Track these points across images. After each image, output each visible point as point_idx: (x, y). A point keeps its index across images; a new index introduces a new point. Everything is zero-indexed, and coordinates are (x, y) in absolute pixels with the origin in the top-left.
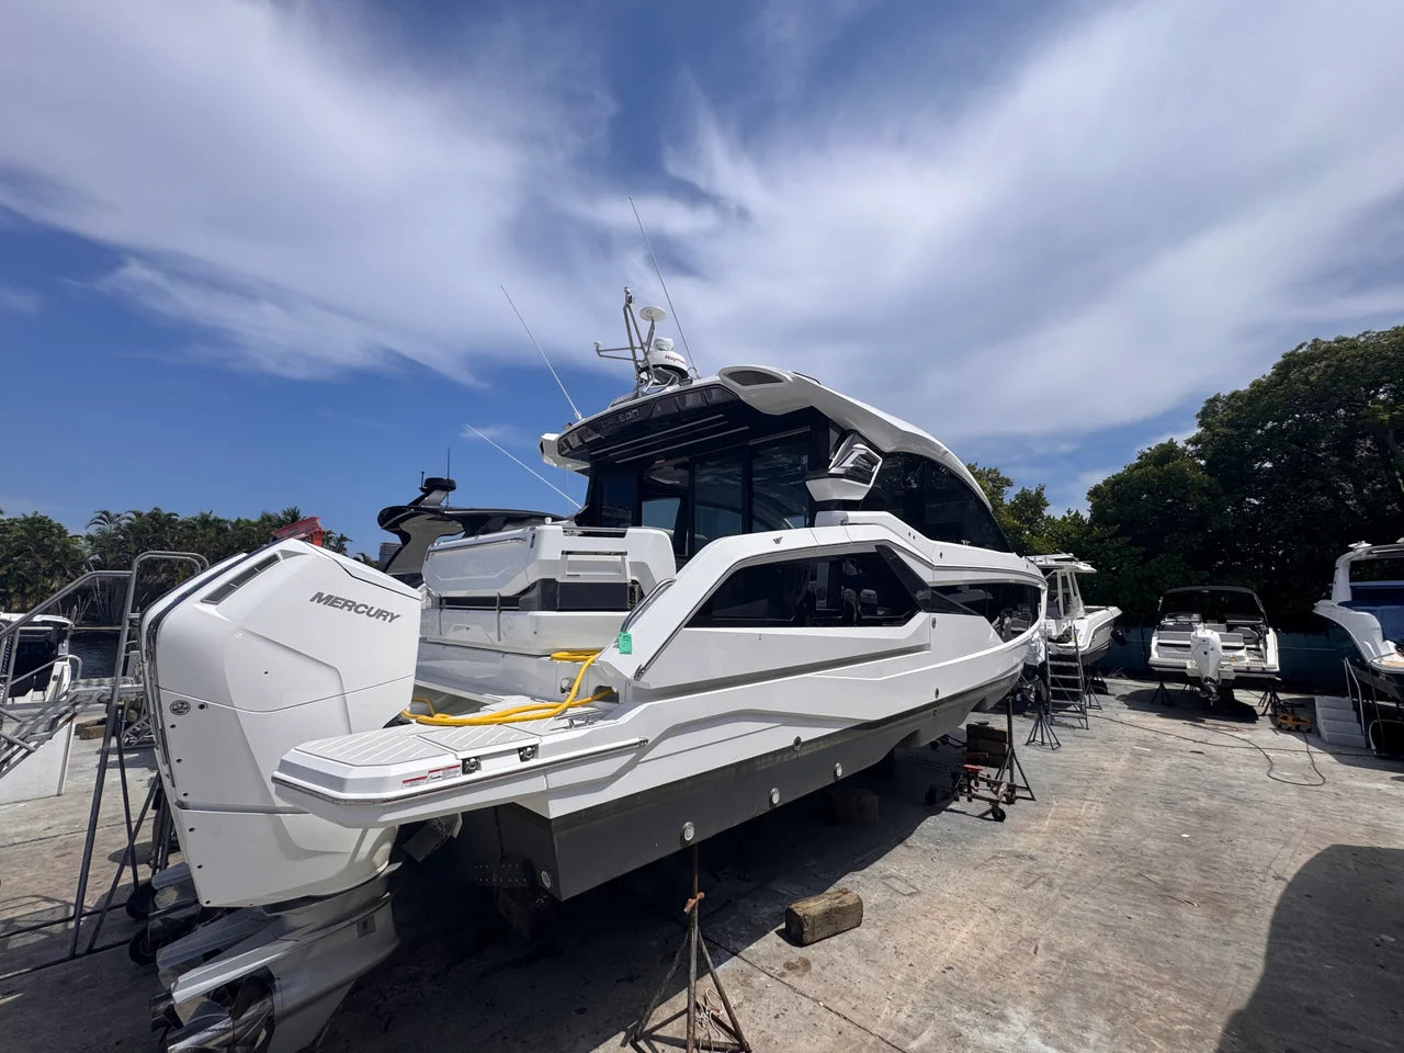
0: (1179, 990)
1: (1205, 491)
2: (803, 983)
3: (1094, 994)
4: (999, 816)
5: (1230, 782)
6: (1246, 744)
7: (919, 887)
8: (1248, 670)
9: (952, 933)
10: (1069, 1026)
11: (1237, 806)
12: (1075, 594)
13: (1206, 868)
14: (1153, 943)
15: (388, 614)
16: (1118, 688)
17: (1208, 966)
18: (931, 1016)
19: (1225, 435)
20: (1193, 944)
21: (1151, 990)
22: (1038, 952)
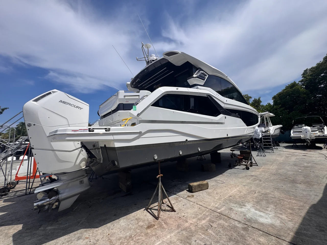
0: (296, 200)
1: (305, 94)
2: (192, 199)
3: (271, 201)
4: (248, 169)
5: (314, 161)
6: (319, 154)
7: (224, 182)
8: (319, 136)
9: (232, 190)
10: (263, 207)
11: (316, 165)
12: (270, 122)
13: (306, 177)
14: (289, 191)
15: (80, 107)
16: (282, 145)
17: (305, 195)
18: (225, 205)
19: (310, 78)
20: (301, 191)
21: (288, 200)
22: (256, 193)
